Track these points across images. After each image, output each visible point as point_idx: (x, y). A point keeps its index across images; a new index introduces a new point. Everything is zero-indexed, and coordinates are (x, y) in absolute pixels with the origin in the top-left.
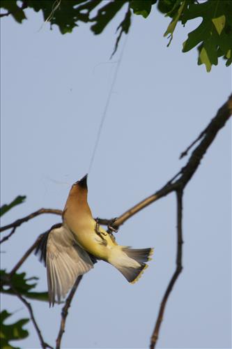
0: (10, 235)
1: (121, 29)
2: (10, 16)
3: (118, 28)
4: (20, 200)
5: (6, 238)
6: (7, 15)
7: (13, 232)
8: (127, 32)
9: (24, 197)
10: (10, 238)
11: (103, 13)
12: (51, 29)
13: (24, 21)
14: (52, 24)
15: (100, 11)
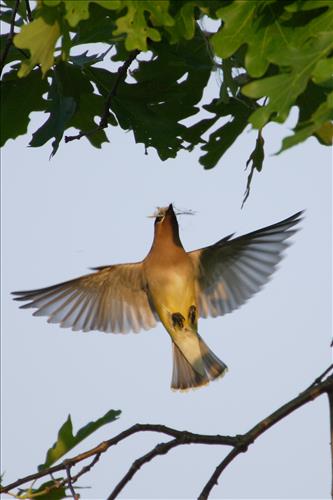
0: (92, 465)
1: (251, 162)
2: (84, 138)
3: (248, 163)
4: (112, 416)
5: (87, 469)
6: (78, 137)
7: (97, 459)
8: (259, 169)
9: (119, 412)
10: (92, 468)
11: (218, 139)
12: (146, 153)
13: (104, 144)
14: (146, 147)
15: (213, 136)
